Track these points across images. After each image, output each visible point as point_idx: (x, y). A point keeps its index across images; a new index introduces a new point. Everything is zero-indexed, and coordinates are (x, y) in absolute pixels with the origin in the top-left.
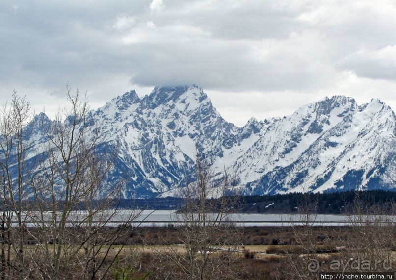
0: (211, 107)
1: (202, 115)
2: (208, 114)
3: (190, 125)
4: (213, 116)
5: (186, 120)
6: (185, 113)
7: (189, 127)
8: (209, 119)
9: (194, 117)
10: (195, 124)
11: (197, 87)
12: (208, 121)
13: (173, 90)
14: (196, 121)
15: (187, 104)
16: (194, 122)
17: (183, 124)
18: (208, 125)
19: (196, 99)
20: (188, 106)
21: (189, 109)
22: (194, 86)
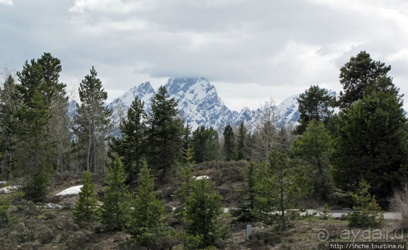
0: (216, 97)
1: (207, 104)
2: (213, 103)
3: (197, 112)
4: (218, 105)
5: (194, 108)
6: (193, 102)
7: (196, 114)
8: (214, 108)
9: (201, 105)
10: (201, 112)
11: (205, 79)
12: (213, 109)
13: (184, 82)
14: (202, 109)
15: (196, 94)
16: (201, 110)
17: (191, 111)
18: (212, 112)
19: (204, 90)
20: (196, 95)
21: (197, 99)
22: (202, 79)
